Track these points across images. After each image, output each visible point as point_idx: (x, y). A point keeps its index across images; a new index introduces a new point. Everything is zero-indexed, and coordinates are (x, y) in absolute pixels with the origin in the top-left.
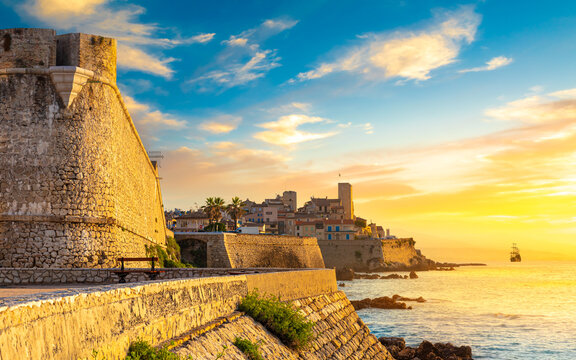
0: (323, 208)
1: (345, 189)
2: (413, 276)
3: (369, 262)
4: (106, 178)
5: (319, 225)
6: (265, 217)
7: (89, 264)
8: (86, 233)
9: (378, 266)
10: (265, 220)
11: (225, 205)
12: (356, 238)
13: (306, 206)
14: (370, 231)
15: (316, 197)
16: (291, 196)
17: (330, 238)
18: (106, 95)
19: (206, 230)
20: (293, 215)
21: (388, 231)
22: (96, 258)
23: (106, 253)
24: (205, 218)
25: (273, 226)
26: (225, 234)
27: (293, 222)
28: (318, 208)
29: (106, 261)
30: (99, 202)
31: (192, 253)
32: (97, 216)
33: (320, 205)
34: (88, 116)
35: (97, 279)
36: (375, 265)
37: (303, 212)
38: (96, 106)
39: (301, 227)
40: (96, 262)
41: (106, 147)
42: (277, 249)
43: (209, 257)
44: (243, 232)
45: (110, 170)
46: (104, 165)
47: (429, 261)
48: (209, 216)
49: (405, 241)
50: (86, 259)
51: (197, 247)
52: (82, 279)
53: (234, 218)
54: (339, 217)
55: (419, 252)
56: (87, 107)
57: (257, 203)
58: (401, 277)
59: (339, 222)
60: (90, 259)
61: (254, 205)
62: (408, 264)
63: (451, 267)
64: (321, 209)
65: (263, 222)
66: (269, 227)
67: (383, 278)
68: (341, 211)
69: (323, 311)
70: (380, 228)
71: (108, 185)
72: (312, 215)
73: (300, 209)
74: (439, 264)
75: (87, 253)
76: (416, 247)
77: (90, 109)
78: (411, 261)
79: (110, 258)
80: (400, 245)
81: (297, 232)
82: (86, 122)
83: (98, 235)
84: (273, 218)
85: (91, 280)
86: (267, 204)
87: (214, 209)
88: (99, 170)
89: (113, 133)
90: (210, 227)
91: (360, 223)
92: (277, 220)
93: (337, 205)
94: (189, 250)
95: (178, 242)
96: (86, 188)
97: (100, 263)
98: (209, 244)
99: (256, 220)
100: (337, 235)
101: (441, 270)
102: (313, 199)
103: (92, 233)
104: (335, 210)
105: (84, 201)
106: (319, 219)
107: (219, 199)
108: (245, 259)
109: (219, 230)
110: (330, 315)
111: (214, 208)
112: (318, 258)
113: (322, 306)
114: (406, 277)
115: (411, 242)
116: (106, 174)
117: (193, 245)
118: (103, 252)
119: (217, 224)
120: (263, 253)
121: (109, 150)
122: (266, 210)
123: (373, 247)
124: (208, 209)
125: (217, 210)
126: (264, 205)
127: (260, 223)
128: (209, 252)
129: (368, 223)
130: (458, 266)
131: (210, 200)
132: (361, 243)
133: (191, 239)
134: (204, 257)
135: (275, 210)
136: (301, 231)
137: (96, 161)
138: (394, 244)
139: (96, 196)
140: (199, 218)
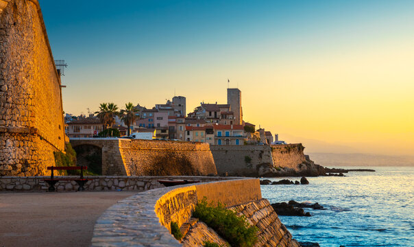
0: (213, 114)
1: (234, 94)
2: (304, 182)
3: (258, 167)
4: (29, 90)
5: (209, 131)
6: (156, 122)
7: (13, 172)
8: (10, 142)
9: (267, 171)
10: (156, 125)
11: (118, 110)
12: (246, 143)
13: (196, 111)
14: (258, 136)
15: (206, 103)
16: (180, 101)
17: (220, 143)
18: (29, 10)
19: (100, 135)
20: (184, 121)
21: (276, 136)
22: (19, 166)
23: (29, 162)
24: (98, 123)
25: (164, 131)
26: (120, 139)
27: (183, 128)
28: (208, 113)
29: (29, 169)
30: (22, 112)
31: (88, 159)
32: (20, 126)
33: (210, 110)
34: (13, 30)
35: (26, 187)
36: (264, 171)
37: (193, 117)
38: (20, 21)
39: (191, 132)
40: (19, 170)
41: (28, 60)
42: (170, 154)
43: (104, 163)
44: (137, 137)
45: (32, 81)
46: (27, 77)
47: (318, 167)
48: (102, 121)
49: (294, 146)
50: (10, 168)
51: (92, 153)
52: (10, 187)
53: (127, 123)
54: (228, 122)
55: (307, 157)
56: (11, 22)
57: (147, 108)
58: (292, 183)
59: (228, 127)
60: (14, 167)
61: (145, 110)
62: (297, 170)
63: (341, 173)
64: (210, 115)
65: (154, 128)
66: (160, 132)
67: (275, 183)
68: (231, 117)
69: (254, 217)
70: (269, 134)
71: (31, 96)
72: (202, 120)
73: (190, 114)
74: (328, 170)
75: (11, 162)
76: (305, 152)
77: (14, 24)
78: (300, 166)
79: (32, 166)
80: (289, 151)
81: (187, 137)
82: (11, 37)
83: (22, 144)
84: (164, 123)
85: (20, 187)
86: (158, 109)
87: (107, 115)
88: (23, 82)
89: (35, 47)
90: (105, 133)
91: (249, 128)
92: (168, 125)
93: (226, 110)
94: (85, 155)
95: (74, 148)
96: (10, 99)
97: (23, 171)
98: (103, 149)
99: (147, 125)
100: (228, 140)
101: (330, 175)
102: (203, 105)
103: (16, 142)
104: (224, 116)
105: (9, 111)
106: (209, 123)
107: (112, 105)
108: (139, 164)
109: (114, 136)
110: (260, 220)
111: (108, 113)
112: (210, 163)
113: (252, 212)
114: (297, 183)
115: (300, 148)
116: (28, 85)
117: (88, 151)
118: (26, 161)
119: (110, 129)
120: (157, 158)
121: (31, 62)
122: (157, 115)
123: (262, 152)
124: (101, 115)
125: (111, 116)
126: (154, 110)
127: (151, 128)
128: (104, 157)
129: (257, 128)
130: (347, 171)
131: (104, 106)
132: (251, 148)
133: (87, 145)
134: (99, 162)
135: (165, 115)
136: (191, 136)
137: (20, 74)
138: (283, 149)
139: (19, 107)
140: (92, 123)
